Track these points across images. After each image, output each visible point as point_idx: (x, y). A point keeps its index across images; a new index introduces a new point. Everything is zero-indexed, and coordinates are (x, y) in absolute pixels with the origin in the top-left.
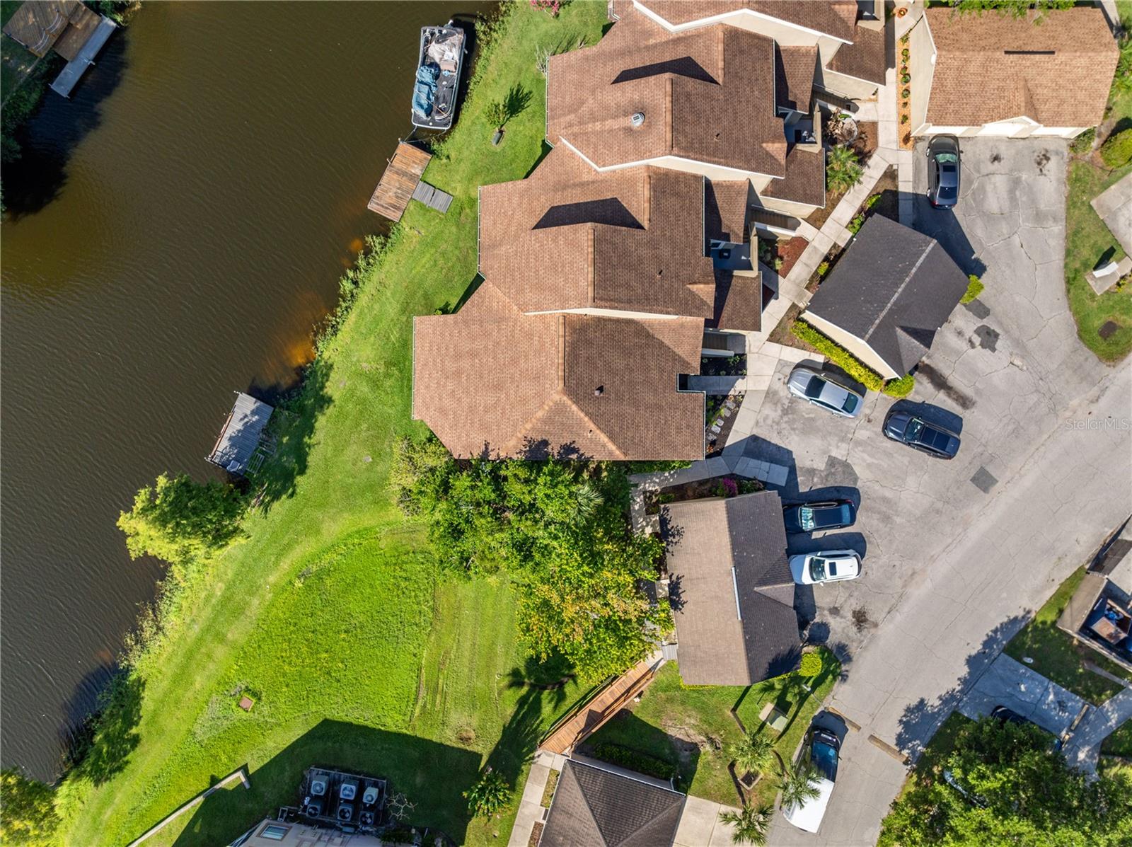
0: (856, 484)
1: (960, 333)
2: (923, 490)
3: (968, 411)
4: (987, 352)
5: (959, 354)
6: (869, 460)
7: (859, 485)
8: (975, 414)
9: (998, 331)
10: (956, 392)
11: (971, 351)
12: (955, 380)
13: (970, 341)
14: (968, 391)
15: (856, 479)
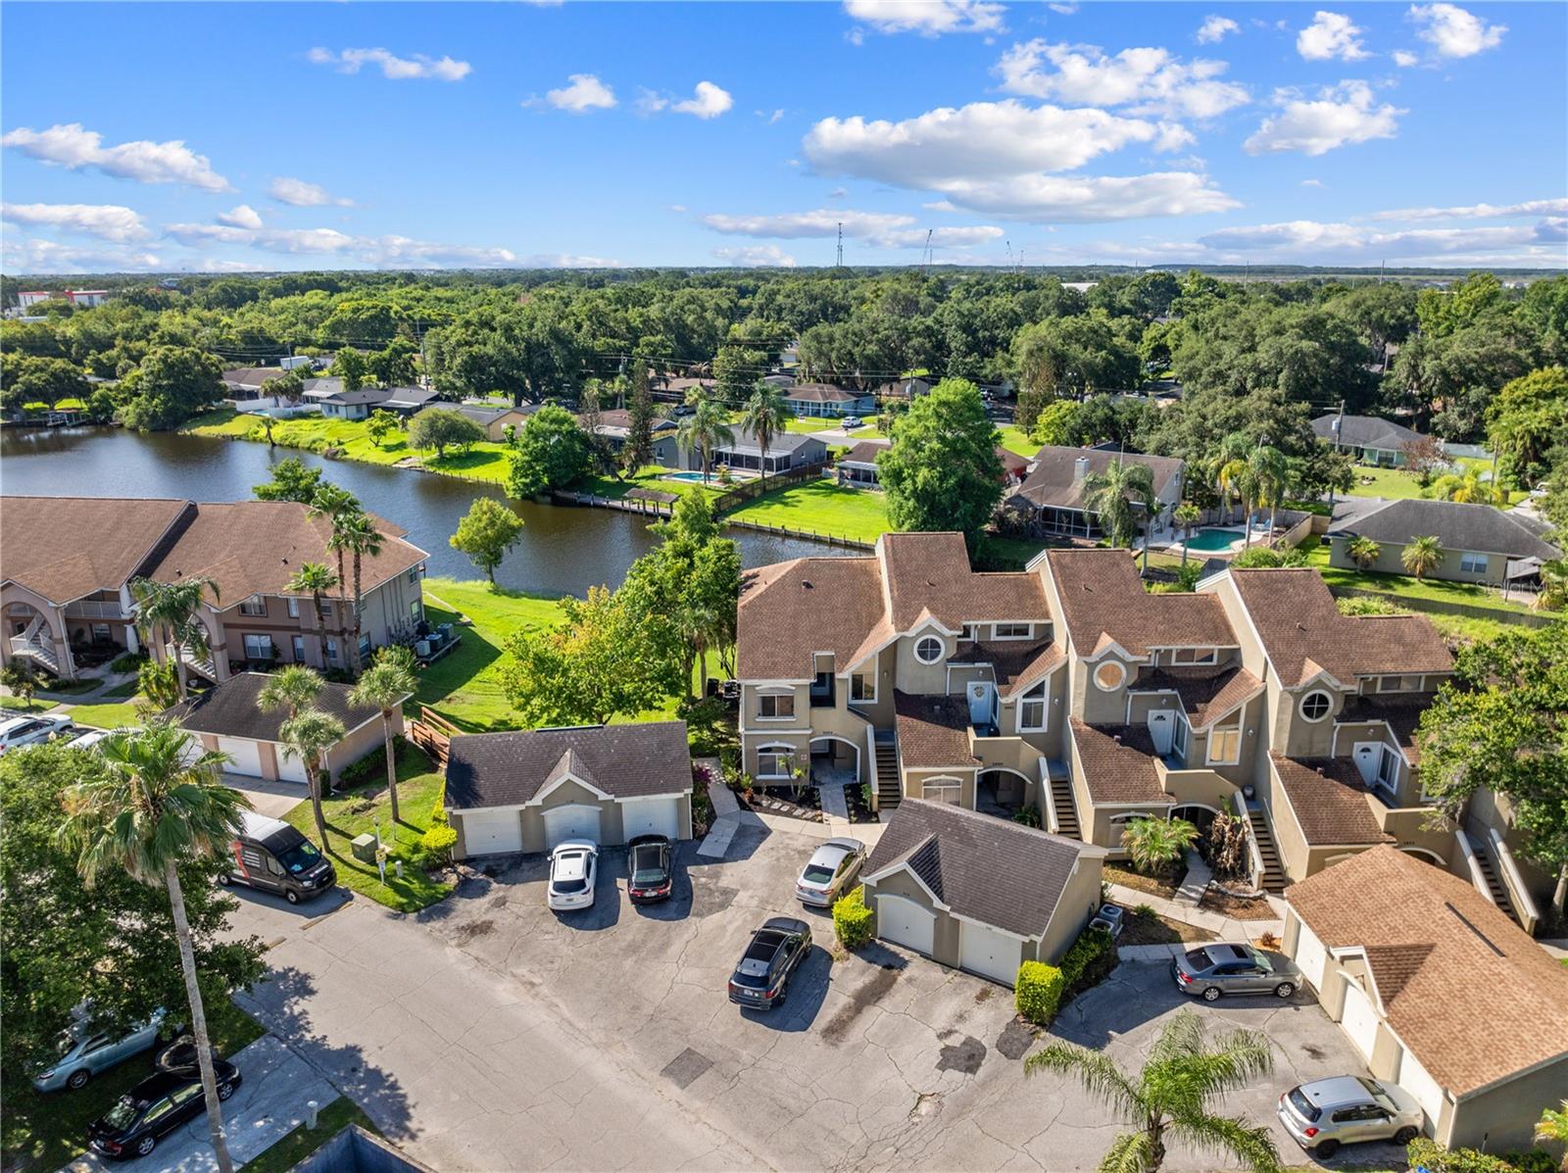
0: (695, 915)
1: (961, 1018)
2: (675, 989)
3: (819, 1037)
4: (937, 1058)
5: (924, 1017)
6: (731, 928)
7: (691, 919)
8: (815, 1048)
9: (981, 1072)
10: (851, 1018)
11: (931, 1035)
12: (875, 1017)
13: (950, 1033)
14: (857, 1033)
15: (700, 915)
